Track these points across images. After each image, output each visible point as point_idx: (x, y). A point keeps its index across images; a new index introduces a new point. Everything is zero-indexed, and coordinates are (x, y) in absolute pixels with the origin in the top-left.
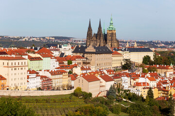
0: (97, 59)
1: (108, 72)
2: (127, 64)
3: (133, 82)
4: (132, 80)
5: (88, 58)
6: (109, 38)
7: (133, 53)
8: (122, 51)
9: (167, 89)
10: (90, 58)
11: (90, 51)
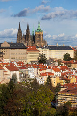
0: (12, 54)
1: (17, 64)
2: (42, 59)
3: (40, 72)
4: (38, 71)
5: (4, 52)
6: (37, 39)
7: (54, 51)
8: (42, 48)
9: (69, 78)
10: (5, 52)
11: (5, 46)
